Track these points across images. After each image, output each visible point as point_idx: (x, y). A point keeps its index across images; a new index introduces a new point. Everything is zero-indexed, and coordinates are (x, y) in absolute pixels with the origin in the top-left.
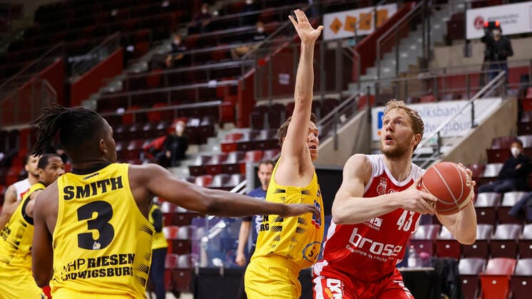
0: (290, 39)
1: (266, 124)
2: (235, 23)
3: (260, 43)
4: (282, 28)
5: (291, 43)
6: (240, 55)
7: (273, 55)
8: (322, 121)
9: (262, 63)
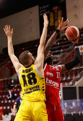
0: (70, 53)
1: (65, 76)
2: (55, 50)
3: (62, 55)
4: (67, 50)
5: (70, 54)
6: (57, 58)
7: (66, 57)
8: (80, 74)
9: (63, 60)
